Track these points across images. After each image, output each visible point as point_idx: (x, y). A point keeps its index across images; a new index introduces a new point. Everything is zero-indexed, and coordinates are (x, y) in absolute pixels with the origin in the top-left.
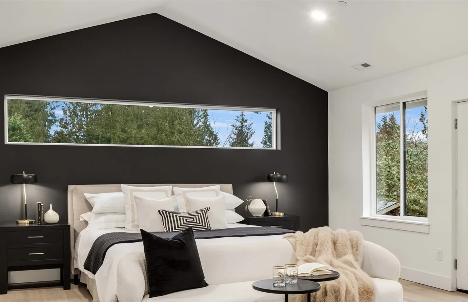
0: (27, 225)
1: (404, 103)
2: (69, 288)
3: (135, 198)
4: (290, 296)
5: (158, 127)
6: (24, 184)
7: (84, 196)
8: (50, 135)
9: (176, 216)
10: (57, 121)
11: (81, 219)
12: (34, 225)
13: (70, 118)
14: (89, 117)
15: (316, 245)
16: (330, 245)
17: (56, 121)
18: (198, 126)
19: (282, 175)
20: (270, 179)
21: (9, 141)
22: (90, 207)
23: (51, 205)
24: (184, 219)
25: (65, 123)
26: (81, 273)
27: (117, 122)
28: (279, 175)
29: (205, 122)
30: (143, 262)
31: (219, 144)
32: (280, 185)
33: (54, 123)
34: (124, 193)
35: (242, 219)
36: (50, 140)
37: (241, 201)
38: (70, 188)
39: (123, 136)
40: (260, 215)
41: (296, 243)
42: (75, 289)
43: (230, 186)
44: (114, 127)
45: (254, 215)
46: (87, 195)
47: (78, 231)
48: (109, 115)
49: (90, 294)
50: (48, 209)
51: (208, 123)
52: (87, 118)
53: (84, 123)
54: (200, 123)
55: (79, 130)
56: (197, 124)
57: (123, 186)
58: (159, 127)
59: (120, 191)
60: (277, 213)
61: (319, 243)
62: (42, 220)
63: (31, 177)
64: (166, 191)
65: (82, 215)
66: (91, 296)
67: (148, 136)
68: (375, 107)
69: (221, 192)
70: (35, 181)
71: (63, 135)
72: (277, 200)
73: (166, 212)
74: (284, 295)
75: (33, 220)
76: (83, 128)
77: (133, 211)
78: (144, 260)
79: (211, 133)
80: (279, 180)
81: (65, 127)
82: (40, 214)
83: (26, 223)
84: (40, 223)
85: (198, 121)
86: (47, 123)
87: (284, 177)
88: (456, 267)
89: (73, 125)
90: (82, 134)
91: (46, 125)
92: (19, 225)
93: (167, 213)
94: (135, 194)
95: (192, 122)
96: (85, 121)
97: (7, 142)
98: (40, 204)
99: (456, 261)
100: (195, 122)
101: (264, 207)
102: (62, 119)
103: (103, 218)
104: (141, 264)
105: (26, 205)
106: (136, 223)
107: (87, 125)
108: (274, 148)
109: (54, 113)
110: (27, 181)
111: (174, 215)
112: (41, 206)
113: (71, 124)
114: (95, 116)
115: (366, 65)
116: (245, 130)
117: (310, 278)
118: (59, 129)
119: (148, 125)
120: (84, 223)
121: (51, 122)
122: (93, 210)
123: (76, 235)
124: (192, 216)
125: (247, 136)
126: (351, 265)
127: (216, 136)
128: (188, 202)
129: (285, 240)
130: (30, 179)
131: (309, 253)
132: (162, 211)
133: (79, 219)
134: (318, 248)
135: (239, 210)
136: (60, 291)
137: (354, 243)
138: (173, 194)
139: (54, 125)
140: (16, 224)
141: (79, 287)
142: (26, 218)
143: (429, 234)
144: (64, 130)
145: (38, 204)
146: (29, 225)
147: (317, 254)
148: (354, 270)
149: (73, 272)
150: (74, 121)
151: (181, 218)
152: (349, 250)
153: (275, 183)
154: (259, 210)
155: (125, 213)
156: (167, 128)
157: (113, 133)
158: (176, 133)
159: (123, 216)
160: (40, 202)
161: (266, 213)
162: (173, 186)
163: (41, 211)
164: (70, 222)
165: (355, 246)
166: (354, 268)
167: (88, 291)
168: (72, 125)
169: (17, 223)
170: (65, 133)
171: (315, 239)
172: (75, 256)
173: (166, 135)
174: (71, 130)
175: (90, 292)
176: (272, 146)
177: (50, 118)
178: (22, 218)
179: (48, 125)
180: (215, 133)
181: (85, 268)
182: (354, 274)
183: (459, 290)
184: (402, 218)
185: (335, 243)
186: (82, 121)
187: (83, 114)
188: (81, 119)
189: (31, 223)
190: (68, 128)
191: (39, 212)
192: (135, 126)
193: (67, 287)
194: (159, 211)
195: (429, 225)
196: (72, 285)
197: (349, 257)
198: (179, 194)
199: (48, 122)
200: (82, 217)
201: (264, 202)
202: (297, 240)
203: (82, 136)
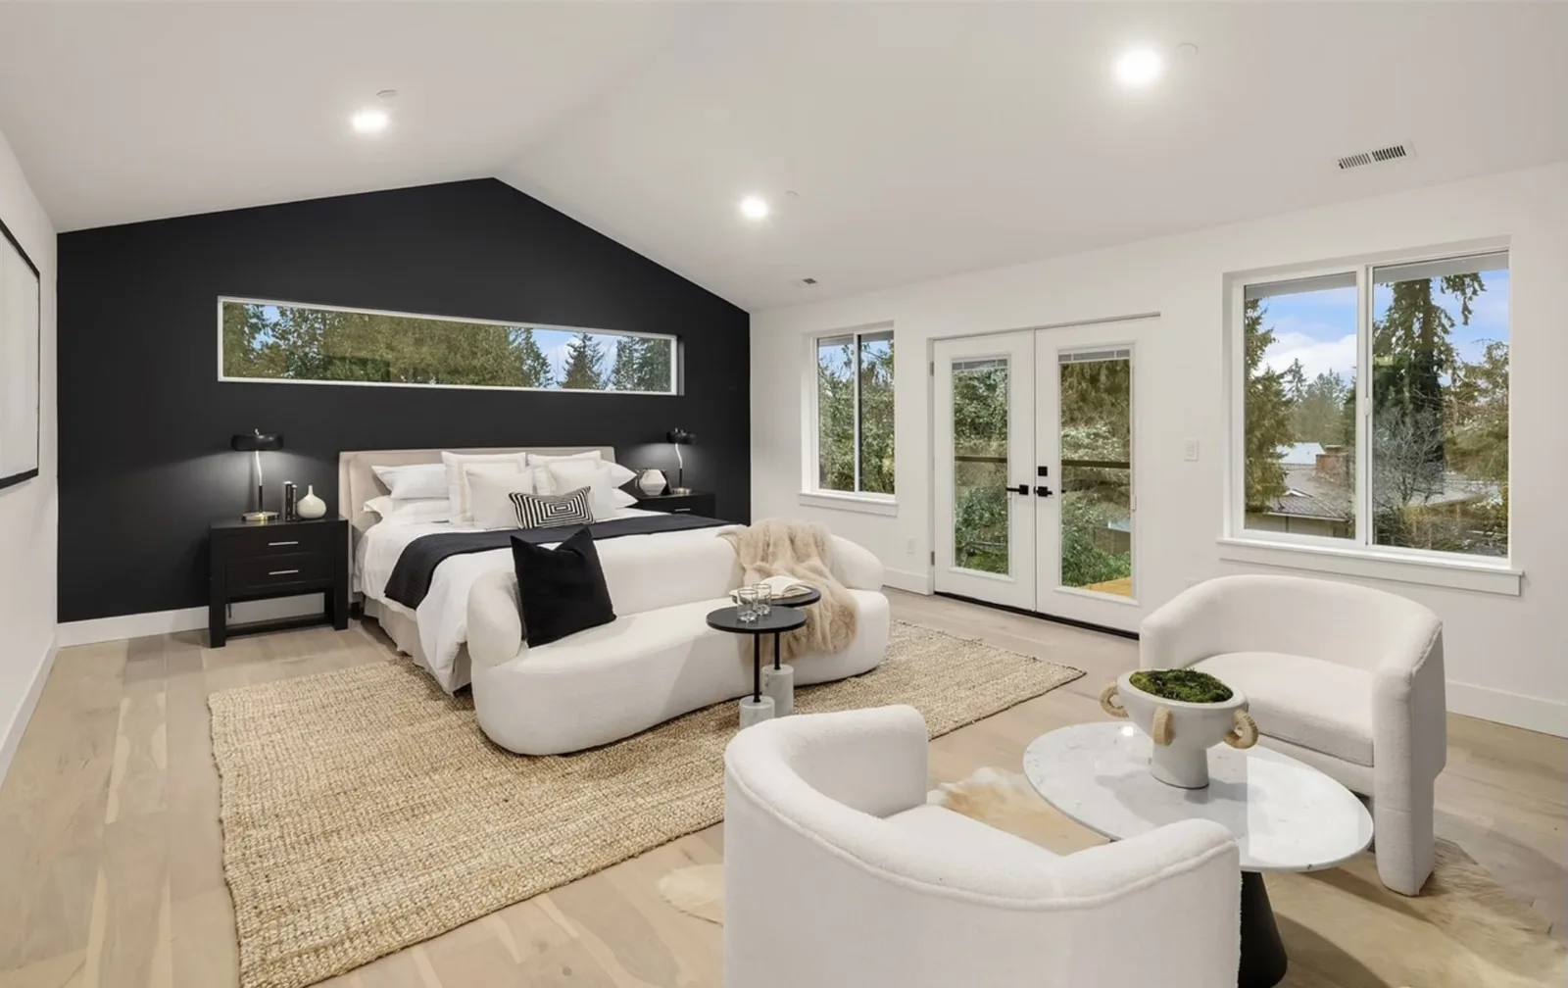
0: (262, 523)
1: (859, 337)
2: (344, 626)
3: (469, 474)
4: (761, 636)
5: (449, 343)
6: (257, 452)
7: (372, 471)
8: (253, 350)
9: (539, 502)
10: (267, 326)
11: (366, 509)
12: (276, 523)
13: (292, 323)
14: (328, 322)
15: (768, 545)
16: (787, 543)
17: (264, 326)
18: (517, 343)
19: (689, 433)
20: (670, 439)
21: (225, 375)
22: (385, 490)
23: (310, 488)
24: (553, 507)
25: (283, 331)
26: (367, 599)
27: (380, 332)
28: (684, 434)
29: (528, 338)
30: (511, 588)
31: (548, 372)
32: (685, 447)
33: (260, 330)
34: (447, 465)
35: (634, 501)
36: (252, 357)
37: (634, 475)
38: (344, 456)
39: (390, 356)
40: (657, 493)
41: (739, 545)
42: (355, 627)
43: (611, 450)
44: (374, 341)
45: (647, 493)
46: (379, 470)
47: (361, 529)
48: (365, 322)
49: (386, 634)
50: (307, 494)
51: (532, 340)
52: (325, 325)
53: (319, 332)
54: (520, 340)
55: (310, 343)
56: (514, 341)
57: (445, 454)
58: (452, 343)
59: (440, 461)
60: (681, 490)
61: (771, 542)
62: (294, 513)
63: (271, 439)
64: (516, 461)
65: (367, 503)
66: (391, 639)
67: (433, 356)
68: (818, 340)
69: (603, 461)
70: (278, 445)
71: (279, 351)
72: (681, 470)
73: (522, 497)
74: (753, 636)
75: (276, 514)
76: (317, 340)
77: (463, 495)
78: (514, 584)
79: (538, 356)
80: (684, 442)
81: (283, 336)
82: (290, 503)
83: (261, 517)
84: (291, 518)
85: (517, 336)
86: (246, 329)
87: (692, 436)
88: (933, 562)
89: (298, 335)
90: (316, 350)
91: (245, 332)
92: (248, 525)
93: (524, 498)
94: (466, 467)
95: (507, 337)
96: (320, 329)
97: (221, 378)
98: (290, 485)
99: (933, 554)
100: (511, 338)
101: (664, 482)
102: (276, 324)
103: (409, 507)
104: (509, 592)
105: (261, 488)
106: (469, 514)
107: (323, 335)
108: (673, 392)
109: (261, 312)
110: (263, 447)
111: (536, 501)
112: (292, 489)
113: (294, 332)
114: (339, 321)
115: (810, 281)
116: (589, 352)
117: (781, 602)
118: (271, 341)
119: (432, 339)
120: (372, 515)
121: (255, 329)
122: (393, 495)
123: (358, 536)
124: (564, 500)
125: (591, 361)
126: (821, 574)
127: (544, 359)
128: (555, 478)
129: (722, 540)
130: (270, 442)
131: (759, 557)
132: (516, 496)
133: (362, 509)
134: (771, 549)
135: (629, 488)
136: (327, 633)
137: (819, 538)
138: (527, 464)
139: (262, 332)
140: (240, 521)
141: (362, 624)
142: (261, 510)
143: (895, 517)
144: (281, 343)
145: (287, 485)
146: (267, 524)
147: (770, 559)
148: (825, 580)
149: (351, 600)
150: (301, 328)
151: (547, 505)
152: (813, 550)
153: (677, 445)
154: (657, 486)
155: (448, 498)
156: (465, 345)
157: (372, 350)
158: (479, 354)
159: (445, 503)
160: (289, 483)
161: (666, 491)
162: (527, 454)
163: (292, 497)
164: (344, 513)
165: (821, 546)
166: (826, 577)
167: (382, 631)
168: (295, 335)
169: (244, 519)
170: (283, 347)
171: (765, 536)
172: (357, 572)
173: (462, 357)
174: (295, 343)
175: (387, 631)
176: (669, 390)
177: (254, 321)
178: (251, 510)
179: (250, 333)
180: (543, 356)
181: (387, 596)
182: (828, 587)
183: (936, 593)
184: (857, 495)
185: (792, 541)
186: (314, 329)
187: (317, 318)
188: (312, 325)
189: (270, 519)
190: (289, 340)
191: (287, 500)
192: (411, 341)
193: (341, 625)
194: (510, 495)
195: (896, 506)
196: (350, 621)
197: (815, 561)
198: (538, 467)
199: (248, 327)
200: (368, 506)
201: (664, 474)
202: (741, 539)
203: (314, 353)
